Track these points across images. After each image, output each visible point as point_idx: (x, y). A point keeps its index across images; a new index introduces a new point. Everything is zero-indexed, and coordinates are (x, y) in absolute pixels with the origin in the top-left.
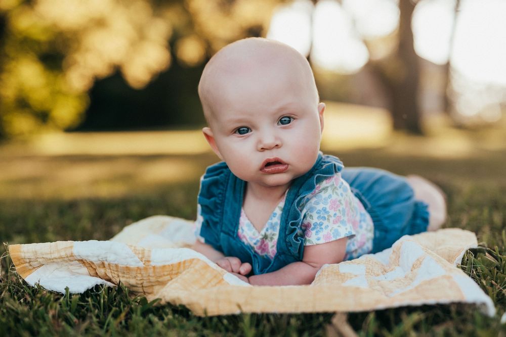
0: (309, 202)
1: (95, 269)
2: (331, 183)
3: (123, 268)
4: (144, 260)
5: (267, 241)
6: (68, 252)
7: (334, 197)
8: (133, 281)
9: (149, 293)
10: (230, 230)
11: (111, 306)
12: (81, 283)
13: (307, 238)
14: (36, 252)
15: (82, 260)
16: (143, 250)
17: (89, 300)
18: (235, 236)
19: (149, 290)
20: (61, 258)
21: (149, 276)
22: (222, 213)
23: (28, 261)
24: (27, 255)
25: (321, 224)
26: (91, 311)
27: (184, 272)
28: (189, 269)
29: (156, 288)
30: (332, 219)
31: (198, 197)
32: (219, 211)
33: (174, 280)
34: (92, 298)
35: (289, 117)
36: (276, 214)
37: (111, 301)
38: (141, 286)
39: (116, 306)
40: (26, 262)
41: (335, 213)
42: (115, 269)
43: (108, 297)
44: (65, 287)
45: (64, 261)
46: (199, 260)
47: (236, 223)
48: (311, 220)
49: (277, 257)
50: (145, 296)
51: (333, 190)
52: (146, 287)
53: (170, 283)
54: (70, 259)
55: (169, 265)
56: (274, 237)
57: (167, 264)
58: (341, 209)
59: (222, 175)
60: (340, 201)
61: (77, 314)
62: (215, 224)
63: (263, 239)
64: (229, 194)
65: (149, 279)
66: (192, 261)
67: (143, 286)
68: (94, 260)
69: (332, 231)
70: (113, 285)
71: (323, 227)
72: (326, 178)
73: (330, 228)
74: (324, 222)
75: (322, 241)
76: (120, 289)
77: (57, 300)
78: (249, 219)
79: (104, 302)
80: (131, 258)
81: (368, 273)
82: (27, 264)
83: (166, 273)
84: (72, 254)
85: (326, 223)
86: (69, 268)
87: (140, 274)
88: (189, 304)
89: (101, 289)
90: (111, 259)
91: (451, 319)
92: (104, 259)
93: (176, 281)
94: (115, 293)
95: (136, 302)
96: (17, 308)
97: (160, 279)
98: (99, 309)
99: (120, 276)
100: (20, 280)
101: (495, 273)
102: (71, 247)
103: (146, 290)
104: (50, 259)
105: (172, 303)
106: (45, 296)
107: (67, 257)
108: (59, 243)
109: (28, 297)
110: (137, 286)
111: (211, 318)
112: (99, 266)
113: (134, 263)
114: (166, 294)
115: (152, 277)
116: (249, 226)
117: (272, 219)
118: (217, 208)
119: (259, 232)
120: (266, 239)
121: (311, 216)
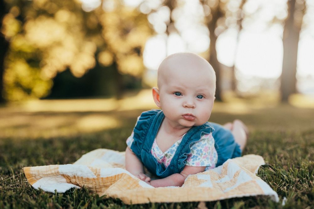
1: (70, 179)
2: (207, 138)
3: (85, 179)
4: (96, 174)
5: (166, 158)
6: (56, 171)
7: (207, 145)
8: (90, 186)
9: (99, 192)
10: (147, 149)
11: (80, 199)
12: (63, 187)
13: (188, 162)
14: (38, 171)
15: (63, 175)
16: (96, 169)
17: (68, 196)
18: (149, 152)
19: (99, 190)
20: (52, 174)
21: (99, 183)
22: (145, 139)
23: (34, 176)
24: (34, 173)
25: (197, 157)
26: (69, 203)
27: (118, 181)
28: (121, 179)
29: (103, 189)
30: (203, 156)
32: (143, 138)
34: (69, 195)
35: (202, 96)
36: (175, 145)
37: (79, 196)
38: (95, 188)
39: (82, 199)
40: (33, 177)
41: (205, 153)
42: (81, 179)
43: (78, 194)
44: (55, 190)
45: (54, 175)
46: (126, 174)
48: (193, 153)
49: (169, 167)
50: (97, 193)
51: (207, 142)
52: (97, 188)
53: (111, 186)
54: (57, 174)
55: (110, 177)
56: (171, 157)
57: (109, 176)
58: (209, 152)
61: (61, 204)
62: (140, 144)
63: (164, 156)
65: (99, 184)
66: (122, 175)
67: (96, 188)
68: (70, 174)
69: (201, 162)
70: (80, 188)
71: (197, 158)
72: (206, 134)
73: (200, 160)
74: (198, 156)
75: (195, 165)
76: (84, 189)
77: (51, 197)
78: (157, 145)
79: (76, 197)
80: (90, 173)
81: (212, 179)
82: (34, 178)
83: (108, 181)
84: (58, 171)
86: (56, 179)
87: (95, 182)
88: (122, 198)
89: (74, 190)
90: (79, 174)
91: (258, 204)
92: (75, 174)
93: (114, 186)
94: (82, 192)
95: (93, 196)
96: (29, 202)
97: (105, 184)
98: (73, 201)
99: (84, 183)
100: (30, 186)
101: (275, 178)
102: (58, 168)
103: (97, 190)
104: (46, 175)
105: (113, 198)
106: (44, 195)
107: (56, 173)
108: (51, 166)
109: (35, 196)
110: (92, 188)
111: (134, 205)
112: (72, 178)
113: (91, 176)
114: (109, 193)
115: (101, 183)
116: (157, 148)
117: (172, 148)
118: (143, 136)
119: (163, 152)
120: (166, 156)
121: (193, 151)
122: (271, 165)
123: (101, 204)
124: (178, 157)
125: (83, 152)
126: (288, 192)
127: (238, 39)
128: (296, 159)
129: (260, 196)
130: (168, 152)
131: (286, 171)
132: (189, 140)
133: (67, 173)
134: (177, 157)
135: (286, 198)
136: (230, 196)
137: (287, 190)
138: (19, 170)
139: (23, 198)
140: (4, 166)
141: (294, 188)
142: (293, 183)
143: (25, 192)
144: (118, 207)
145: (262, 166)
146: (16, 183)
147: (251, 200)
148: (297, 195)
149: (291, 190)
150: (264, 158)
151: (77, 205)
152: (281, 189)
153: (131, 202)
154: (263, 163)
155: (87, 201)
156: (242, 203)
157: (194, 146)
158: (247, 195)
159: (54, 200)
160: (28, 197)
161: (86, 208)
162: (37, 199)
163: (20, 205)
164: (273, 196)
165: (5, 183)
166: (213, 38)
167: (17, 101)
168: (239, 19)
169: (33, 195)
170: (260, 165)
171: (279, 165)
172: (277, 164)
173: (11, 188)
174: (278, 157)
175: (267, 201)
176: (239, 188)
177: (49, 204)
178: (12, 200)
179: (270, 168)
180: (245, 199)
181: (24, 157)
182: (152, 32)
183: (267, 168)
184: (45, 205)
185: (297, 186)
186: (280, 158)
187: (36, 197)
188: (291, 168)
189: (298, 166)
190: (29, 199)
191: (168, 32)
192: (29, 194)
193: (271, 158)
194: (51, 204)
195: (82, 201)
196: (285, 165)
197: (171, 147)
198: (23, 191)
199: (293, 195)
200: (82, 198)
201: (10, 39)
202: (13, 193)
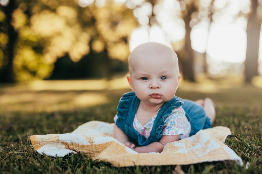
0: (168, 117)
1: (68, 146)
3: (81, 145)
4: (90, 142)
5: (146, 131)
6: (57, 139)
7: (179, 117)
8: (85, 151)
9: (93, 156)
10: (130, 124)
11: (76, 162)
12: (62, 152)
15: (63, 142)
16: (90, 138)
18: (131, 126)
20: (53, 141)
21: (93, 149)
22: (127, 116)
23: (39, 143)
25: (171, 127)
26: (67, 165)
27: (108, 147)
28: (110, 146)
29: (96, 154)
30: (176, 126)
31: (117, 108)
32: (125, 115)
33: (104, 151)
34: (68, 159)
35: (165, 77)
36: (152, 120)
37: (76, 160)
38: (89, 153)
39: (78, 163)
40: (38, 143)
41: (178, 123)
42: (77, 146)
43: (75, 158)
44: (56, 154)
45: (55, 142)
46: (115, 142)
47: (132, 121)
48: (167, 125)
49: (149, 138)
50: (91, 158)
51: (179, 114)
52: (91, 154)
53: (102, 152)
54: (58, 142)
55: (101, 144)
56: (150, 130)
57: (101, 143)
58: (181, 122)
59: (129, 99)
60: (181, 119)
61: (61, 166)
62: (123, 120)
63: (144, 129)
64: (131, 108)
65: (93, 150)
66: (111, 142)
67: (90, 153)
68: (68, 142)
69: (175, 131)
70: (77, 153)
72: (176, 108)
73: (174, 129)
75: (170, 135)
76: (80, 154)
77: (52, 160)
78: (138, 120)
79: (73, 161)
80: (85, 141)
81: (187, 146)
82: (38, 144)
83: (100, 148)
84: (58, 139)
85: (173, 127)
86: (57, 146)
87: (89, 148)
88: (111, 162)
89: (71, 155)
90: (76, 141)
91: (225, 168)
92: (73, 142)
93: (105, 151)
94: (78, 157)
95: (87, 160)
96: (35, 164)
97: (98, 150)
98: (71, 164)
99: (80, 149)
100: (35, 151)
101: (240, 146)
102: (58, 136)
103: (91, 155)
104: (49, 142)
105: (104, 161)
106: (47, 159)
107: (56, 141)
108: (53, 134)
109: (39, 159)
110: (87, 153)
111: (121, 168)
112: (70, 145)
113: (86, 143)
114: (101, 157)
115: (94, 149)
116: (138, 122)
117: (150, 122)
118: (125, 113)
119: (143, 126)
120: (146, 129)
121: (167, 123)
122: (236, 135)
123: (94, 167)
124: (156, 129)
125: (80, 123)
126: (250, 158)
127: (209, 30)
128: (258, 130)
129: (227, 161)
130: (147, 126)
131: (249, 140)
132: (163, 114)
133: (66, 140)
134: (154, 129)
135: (249, 162)
136: (202, 161)
137: (250, 156)
138: (26, 138)
139: (29, 161)
140: (14, 135)
141: (255, 155)
142: (255, 150)
143: (31, 156)
144: (108, 169)
145: (229, 136)
146: (24, 149)
147: (219, 164)
148: (258, 160)
149: (253, 156)
150: (231, 129)
151: (74, 167)
152: (244, 155)
153: (119, 165)
154: (230, 133)
155: (83, 164)
156: (212, 167)
157: (167, 119)
158: (216, 160)
159: (55, 162)
160: (33, 160)
161: (82, 169)
162: (41, 162)
163: (27, 167)
164: (238, 161)
165: (14, 149)
166: (188, 29)
167: (25, 81)
168: (210, 13)
169: (38, 158)
170: (227, 135)
171: (243, 135)
172: (242, 135)
173: (20, 153)
174: (243, 128)
175: (233, 165)
176: (209, 154)
177: (51, 167)
178: (20, 163)
179: (235, 137)
180: (214, 163)
181: (30, 128)
182: (137, 24)
183: (233, 138)
184: (48, 167)
185: (258, 153)
186: (244, 129)
187: (41, 160)
188: (253, 138)
189: (259, 136)
190: (35, 162)
191: (150, 24)
192: (34, 158)
193: (236, 129)
194: (53, 166)
195: (78, 164)
196: (248, 135)
197: (148, 122)
198: (30, 155)
199: (255, 160)
200: (78, 161)
201: (19, 29)
202: (21, 157)
